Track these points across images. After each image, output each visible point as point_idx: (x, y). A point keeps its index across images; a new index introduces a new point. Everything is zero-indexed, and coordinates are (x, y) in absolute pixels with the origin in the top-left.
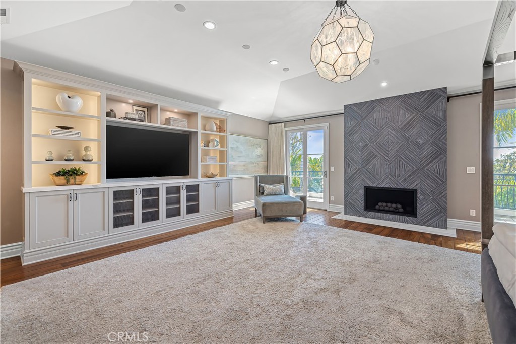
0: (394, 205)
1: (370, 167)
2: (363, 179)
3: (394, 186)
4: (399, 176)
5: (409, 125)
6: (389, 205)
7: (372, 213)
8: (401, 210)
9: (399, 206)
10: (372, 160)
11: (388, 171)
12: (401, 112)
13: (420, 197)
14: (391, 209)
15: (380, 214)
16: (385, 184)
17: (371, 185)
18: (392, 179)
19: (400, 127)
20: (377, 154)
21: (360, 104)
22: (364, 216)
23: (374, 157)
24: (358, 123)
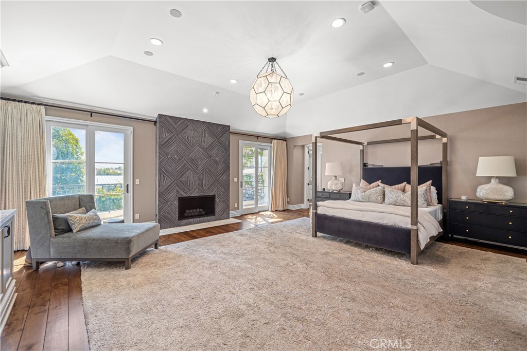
0: (198, 210)
1: (183, 179)
2: (177, 191)
3: (202, 194)
4: (205, 185)
5: (211, 147)
6: (195, 210)
7: (185, 221)
8: (204, 213)
9: (201, 210)
10: (185, 173)
11: (197, 182)
12: (207, 135)
13: (217, 200)
14: (197, 214)
15: (191, 220)
16: (195, 194)
17: (185, 195)
18: (201, 188)
19: (206, 147)
20: (190, 167)
21: (176, 118)
22: (179, 226)
23: (187, 171)
24: (173, 136)
